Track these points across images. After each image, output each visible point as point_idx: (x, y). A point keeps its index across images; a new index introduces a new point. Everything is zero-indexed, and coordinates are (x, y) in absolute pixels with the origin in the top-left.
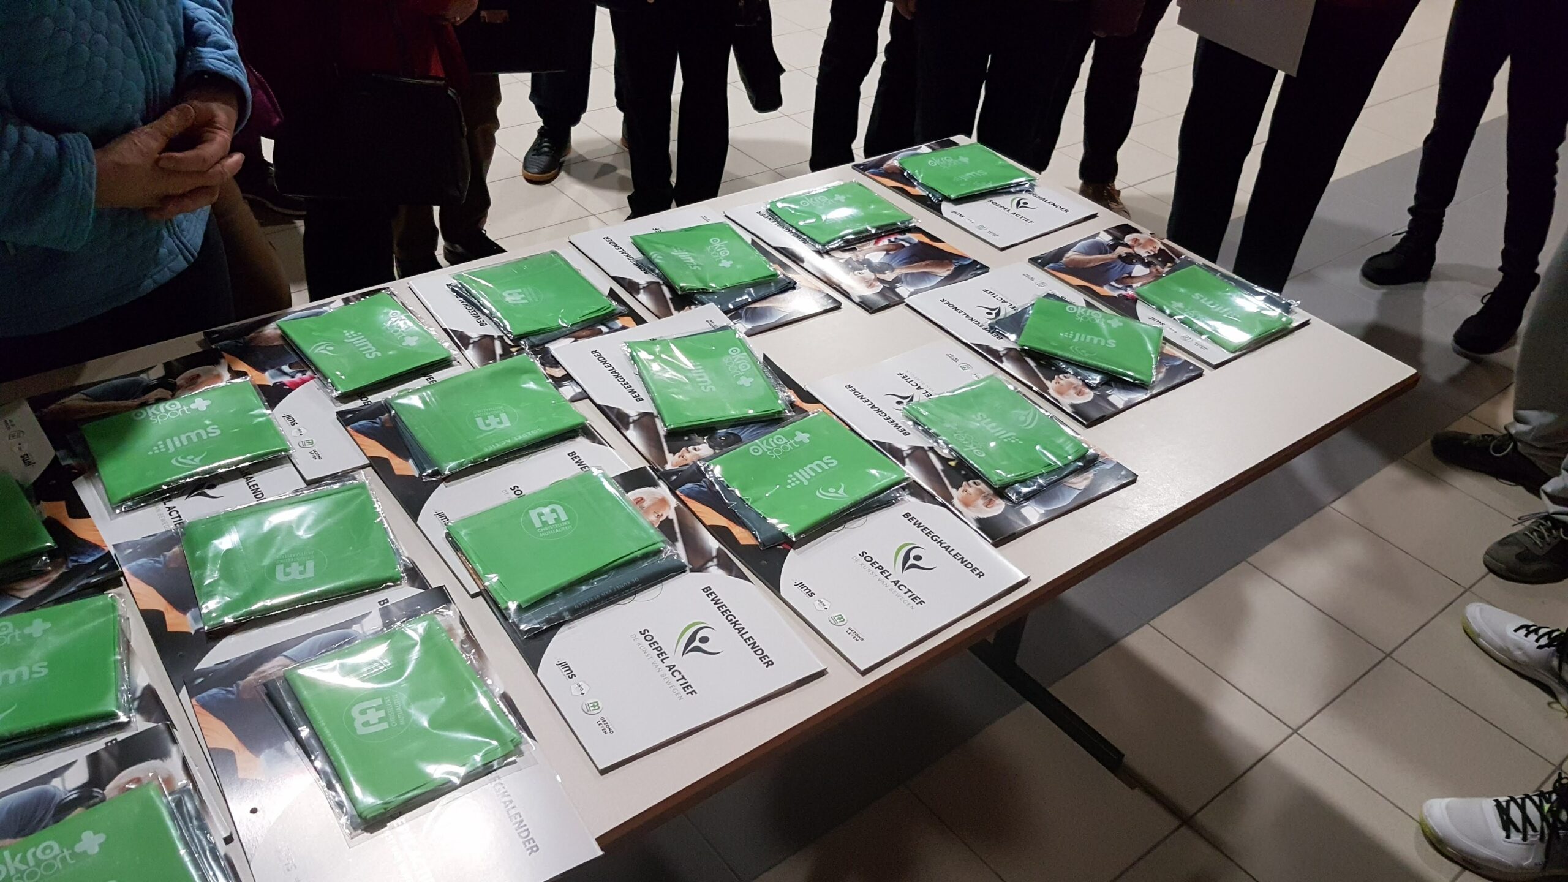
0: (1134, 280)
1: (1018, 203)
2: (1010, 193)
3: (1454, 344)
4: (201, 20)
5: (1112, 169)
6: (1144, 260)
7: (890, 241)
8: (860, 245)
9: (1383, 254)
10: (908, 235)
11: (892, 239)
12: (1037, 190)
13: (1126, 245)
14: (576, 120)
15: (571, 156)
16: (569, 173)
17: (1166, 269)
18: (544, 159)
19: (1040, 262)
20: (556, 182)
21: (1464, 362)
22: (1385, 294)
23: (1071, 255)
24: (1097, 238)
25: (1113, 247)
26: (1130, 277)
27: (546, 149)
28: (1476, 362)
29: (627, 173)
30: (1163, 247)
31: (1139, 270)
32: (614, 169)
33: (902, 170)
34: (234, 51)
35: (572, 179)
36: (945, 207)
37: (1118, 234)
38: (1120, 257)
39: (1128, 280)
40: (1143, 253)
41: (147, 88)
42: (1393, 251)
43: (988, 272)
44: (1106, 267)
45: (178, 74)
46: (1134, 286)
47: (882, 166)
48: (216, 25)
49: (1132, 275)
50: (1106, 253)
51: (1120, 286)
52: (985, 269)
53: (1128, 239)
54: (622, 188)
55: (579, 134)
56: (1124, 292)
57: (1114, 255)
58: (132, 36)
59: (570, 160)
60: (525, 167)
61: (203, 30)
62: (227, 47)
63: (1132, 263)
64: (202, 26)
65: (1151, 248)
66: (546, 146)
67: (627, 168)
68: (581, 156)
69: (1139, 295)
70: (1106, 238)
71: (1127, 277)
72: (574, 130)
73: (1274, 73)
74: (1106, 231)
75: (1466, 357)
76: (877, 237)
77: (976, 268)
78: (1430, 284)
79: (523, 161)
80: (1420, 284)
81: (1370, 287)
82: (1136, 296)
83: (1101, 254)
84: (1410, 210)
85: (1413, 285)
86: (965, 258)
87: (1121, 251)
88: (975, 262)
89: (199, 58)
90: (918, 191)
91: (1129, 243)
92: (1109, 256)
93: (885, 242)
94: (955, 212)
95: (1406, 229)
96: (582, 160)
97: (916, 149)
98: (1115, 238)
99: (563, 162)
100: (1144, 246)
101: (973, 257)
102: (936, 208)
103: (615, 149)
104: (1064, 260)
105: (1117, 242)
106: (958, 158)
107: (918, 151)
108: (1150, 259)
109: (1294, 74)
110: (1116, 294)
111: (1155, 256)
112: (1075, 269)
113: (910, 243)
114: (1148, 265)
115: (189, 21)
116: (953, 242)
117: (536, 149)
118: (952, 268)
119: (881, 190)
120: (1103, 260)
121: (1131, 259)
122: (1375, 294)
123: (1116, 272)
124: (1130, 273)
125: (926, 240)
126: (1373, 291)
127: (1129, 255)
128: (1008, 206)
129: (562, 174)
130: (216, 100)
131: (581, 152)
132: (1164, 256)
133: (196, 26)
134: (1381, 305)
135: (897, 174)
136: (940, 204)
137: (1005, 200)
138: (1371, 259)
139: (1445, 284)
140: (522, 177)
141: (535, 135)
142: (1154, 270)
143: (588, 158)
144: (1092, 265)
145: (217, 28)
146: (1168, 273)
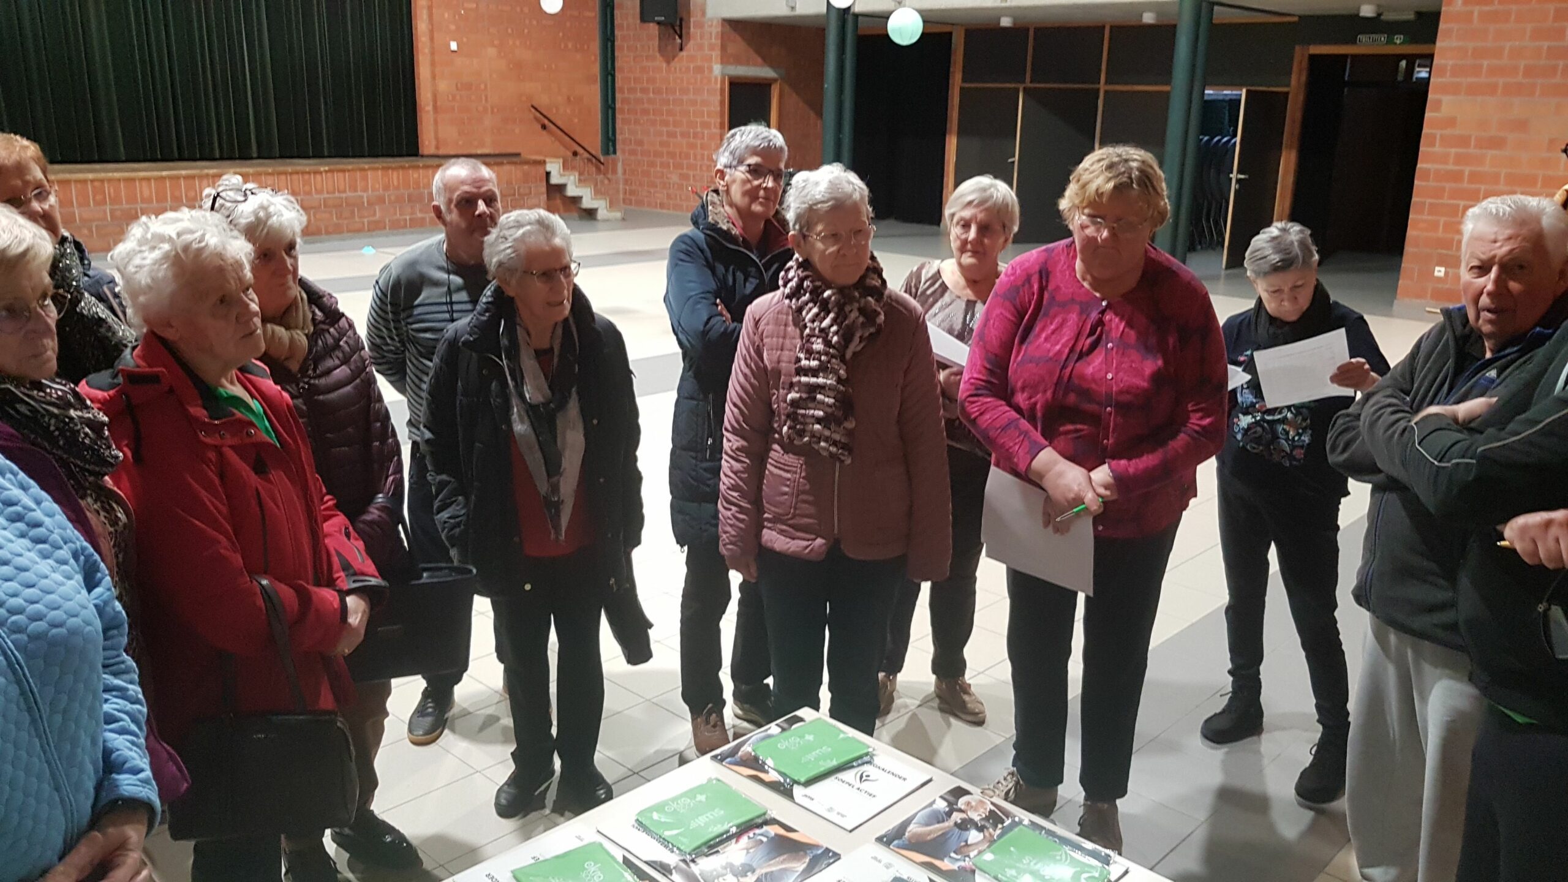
0: (970, 848)
1: (861, 777)
2: (853, 767)
3: (1299, 798)
4: (118, 750)
5: (961, 665)
6: (977, 824)
7: (749, 838)
8: (722, 846)
9: (1215, 715)
10: (765, 828)
11: (751, 835)
12: (876, 760)
13: (961, 811)
14: (458, 679)
15: (455, 711)
16: (453, 730)
17: (998, 832)
18: (429, 720)
19: (886, 840)
20: (441, 741)
21: (1309, 815)
22: (1227, 753)
23: (913, 828)
24: (935, 806)
25: (949, 814)
26: (967, 845)
27: (430, 710)
28: (1320, 812)
29: (508, 721)
30: (993, 808)
31: (974, 836)
32: (498, 719)
33: (756, 759)
34: (148, 773)
35: (456, 737)
36: (798, 791)
37: (951, 799)
38: (956, 824)
39: (966, 849)
40: (975, 817)
41: (66, 832)
42: (1223, 712)
43: (839, 859)
44: (944, 837)
45: (94, 806)
46: (972, 855)
47: (737, 753)
48: (131, 750)
49: (969, 843)
50: (943, 821)
51: (959, 857)
52: (837, 857)
53: (962, 802)
54: (506, 741)
55: (462, 691)
56: (962, 864)
57: (949, 823)
58: (57, 789)
59: (454, 715)
60: (410, 730)
61: (121, 759)
62: (142, 770)
63: (967, 829)
64: (119, 755)
65: (982, 810)
66: (430, 707)
67: (508, 716)
68: (464, 709)
69: (976, 867)
70: (942, 805)
71: (964, 846)
72: (456, 688)
73: (1075, 594)
74: (941, 797)
75: (1311, 809)
76: (738, 836)
77: (830, 856)
78: (1264, 736)
79: (407, 722)
80: (1255, 738)
81: (1212, 748)
82: (974, 867)
83: (939, 822)
84: (1229, 672)
85: (1249, 739)
86: (817, 847)
87: (957, 817)
88: (827, 850)
89: (115, 786)
90: (773, 776)
91: (963, 807)
92: (946, 824)
93: (744, 840)
94: (806, 796)
95: (1231, 690)
96: (465, 713)
97: (766, 730)
98: (950, 804)
99: (447, 719)
100: (976, 809)
101: (825, 845)
102: (788, 794)
103: (497, 698)
104: (907, 834)
105: (952, 809)
106: (804, 737)
107: (769, 732)
108: (983, 823)
109: (1091, 594)
110: (955, 867)
111: (987, 819)
112: (918, 845)
113: (767, 837)
114: (981, 829)
115: (107, 753)
116: (807, 831)
117: (420, 711)
118: (807, 860)
119: (737, 780)
120: (941, 829)
121: (964, 825)
122: (1217, 754)
123: (953, 843)
124: (966, 841)
125: (782, 832)
126: (1213, 752)
127: (964, 821)
128: (852, 781)
129: (446, 731)
130: (126, 823)
131: (465, 705)
132: (994, 818)
133: (114, 756)
134: (1226, 767)
135: (754, 763)
136: (792, 790)
137: (849, 775)
138: (1207, 721)
139: (1277, 734)
140: (407, 740)
141: (419, 697)
142: (987, 834)
143: (471, 710)
144: (932, 836)
145: (133, 754)
146: (1000, 836)
